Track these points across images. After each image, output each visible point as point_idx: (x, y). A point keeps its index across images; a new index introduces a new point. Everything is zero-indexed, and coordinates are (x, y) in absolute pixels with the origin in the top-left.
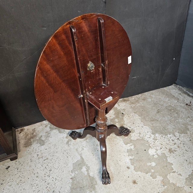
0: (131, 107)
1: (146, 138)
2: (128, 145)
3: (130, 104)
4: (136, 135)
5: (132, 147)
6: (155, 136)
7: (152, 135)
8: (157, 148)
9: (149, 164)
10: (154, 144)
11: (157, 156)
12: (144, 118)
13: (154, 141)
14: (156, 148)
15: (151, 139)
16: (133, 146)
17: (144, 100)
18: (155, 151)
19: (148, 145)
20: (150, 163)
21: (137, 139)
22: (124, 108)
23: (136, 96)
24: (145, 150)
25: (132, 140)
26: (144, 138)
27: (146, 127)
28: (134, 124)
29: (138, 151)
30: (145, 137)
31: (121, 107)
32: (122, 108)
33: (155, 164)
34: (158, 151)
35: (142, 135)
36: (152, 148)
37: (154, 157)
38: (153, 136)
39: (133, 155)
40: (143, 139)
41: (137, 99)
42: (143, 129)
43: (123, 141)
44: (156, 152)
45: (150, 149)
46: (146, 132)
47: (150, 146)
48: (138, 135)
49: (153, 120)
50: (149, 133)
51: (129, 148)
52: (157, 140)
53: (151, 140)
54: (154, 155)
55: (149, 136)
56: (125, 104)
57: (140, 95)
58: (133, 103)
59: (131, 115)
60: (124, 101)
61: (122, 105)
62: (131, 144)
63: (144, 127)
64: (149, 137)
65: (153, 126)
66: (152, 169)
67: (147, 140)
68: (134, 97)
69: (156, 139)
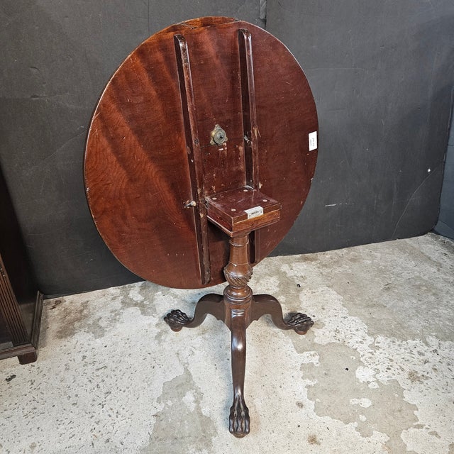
0: (321, 273)
1: (352, 343)
2: (306, 354)
3: (319, 268)
4: (327, 333)
5: (315, 360)
6: (375, 339)
7: (368, 338)
8: (379, 367)
9: (354, 401)
10: (371, 358)
11: (377, 386)
12: (351, 299)
13: (371, 351)
14: (376, 367)
15: (365, 346)
16: (317, 357)
17: (354, 260)
18: (372, 372)
19: (354, 358)
20: (358, 398)
21: (329, 344)
22: (303, 274)
23: (336, 251)
24: (347, 369)
25: (315, 344)
26: (346, 342)
27: (353, 318)
28: (323, 309)
29: (329, 370)
30: (350, 341)
31: (296, 272)
32: (299, 275)
33: (370, 404)
34: (381, 374)
35: (343, 335)
36: (364, 366)
37: (369, 386)
38: (369, 340)
39: (314, 377)
40: (343, 344)
41: (336, 258)
42: (345, 321)
43: (293, 343)
44: (374, 376)
45: (361, 367)
46: (353, 329)
47: (360, 361)
48: (333, 333)
49: (373, 306)
50: (361, 333)
51: (306, 361)
52: (381, 350)
53: (364, 349)
54: (369, 382)
55: (360, 340)
56: (305, 266)
57: (345, 250)
58: (325, 266)
59: (320, 291)
60: (306, 259)
61: (299, 267)
62: (312, 353)
63: (349, 318)
64: (361, 342)
65: (373, 318)
66: (362, 414)
67: (354, 347)
68: (329, 255)
69: (378, 348)
